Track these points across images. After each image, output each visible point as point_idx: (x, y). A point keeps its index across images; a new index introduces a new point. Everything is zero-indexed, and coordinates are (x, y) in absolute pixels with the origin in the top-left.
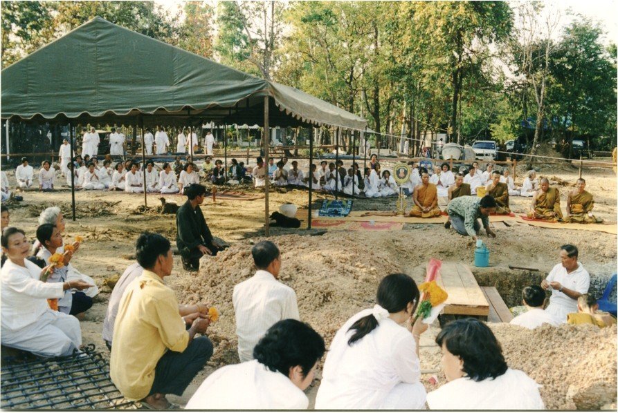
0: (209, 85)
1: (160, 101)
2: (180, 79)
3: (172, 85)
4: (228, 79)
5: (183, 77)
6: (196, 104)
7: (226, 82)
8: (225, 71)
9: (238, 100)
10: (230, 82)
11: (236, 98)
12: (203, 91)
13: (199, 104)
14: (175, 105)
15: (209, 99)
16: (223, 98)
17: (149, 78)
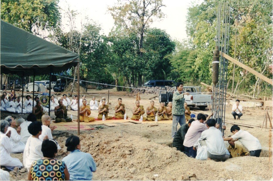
0: (48, 55)
1: (19, 62)
2: (31, 50)
3: (26, 53)
4: (59, 52)
5: (33, 49)
6: (41, 64)
7: (58, 53)
8: (57, 48)
9: (65, 64)
10: (60, 54)
11: (64, 62)
12: (45, 58)
13: (42, 64)
14: (28, 64)
15: (48, 62)
16: (55, 62)
17: (12, 48)
